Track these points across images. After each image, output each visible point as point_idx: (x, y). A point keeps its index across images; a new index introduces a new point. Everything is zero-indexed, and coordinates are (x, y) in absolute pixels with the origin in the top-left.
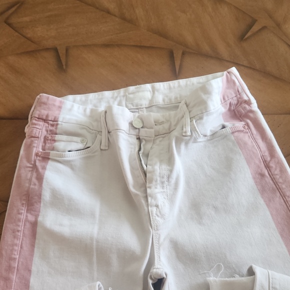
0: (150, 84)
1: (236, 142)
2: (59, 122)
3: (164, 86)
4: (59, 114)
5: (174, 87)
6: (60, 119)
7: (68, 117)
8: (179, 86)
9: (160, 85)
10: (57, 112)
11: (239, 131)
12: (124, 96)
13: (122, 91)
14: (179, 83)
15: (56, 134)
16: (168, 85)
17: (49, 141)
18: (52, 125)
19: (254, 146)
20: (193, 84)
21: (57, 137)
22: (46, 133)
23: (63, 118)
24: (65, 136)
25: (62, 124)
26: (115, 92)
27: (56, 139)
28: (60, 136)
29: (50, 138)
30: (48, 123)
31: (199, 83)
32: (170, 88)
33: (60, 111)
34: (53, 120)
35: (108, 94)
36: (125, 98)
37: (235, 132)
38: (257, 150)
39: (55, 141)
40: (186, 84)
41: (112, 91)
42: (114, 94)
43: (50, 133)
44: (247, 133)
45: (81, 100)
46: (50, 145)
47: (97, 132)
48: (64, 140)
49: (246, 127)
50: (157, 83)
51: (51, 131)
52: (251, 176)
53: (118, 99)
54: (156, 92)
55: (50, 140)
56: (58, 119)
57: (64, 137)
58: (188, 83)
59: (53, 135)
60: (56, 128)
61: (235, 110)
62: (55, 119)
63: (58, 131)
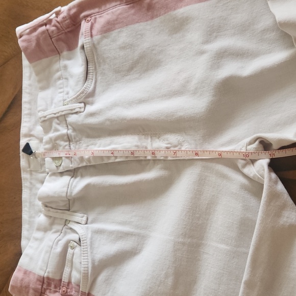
0: (21, 138)
1: (105, 34)
2: (46, 275)
3: (26, 122)
4: (34, 274)
5: (30, 109)
6: (42, 273)
7: (40, 263)
8: (29, 103)
9: (24, 126)
10: (32, 277)
11: (91, 28)
12: (31, 174)
13: (24, 175)
14: (25, 102)
15: (61, 280)
16: (25, 116)
17: (69, 290)
18: (49, 285)
19: (112, 13)
20: (30, 85)
21: (65, 279)
22: (57, 293)
23: (41, 269)
24: (65, 268)
25: (48, 272)
26: (25, 184)
27: (67, 281)
28: (64, 276)
29: (64, 289)
30: (45, 290)
31: (30, 77)
32: (30, 114)
33: (30, 272)
34: (41, 284)
35: (25, 195)
36: (33, 173)
37: (91, 32)
38: (119, 9)
39: (69, 283)
40: (29, 93)
41: (23, 188)
42: (27, 187)
43: (58, 288)
44: (96, 18)
45: (28, 230)
46: (74, 289)
47: (66, 227)
48: (69, 270)
49: (89, 19)
50: (21, 129)
51: (55, 287)
52: (149, 22)
53: (33, 181)
54: (32, 133)
55: (67, 288)
56: (41, 276)
57: (67, 270)
58: (27, 91)
59: (62, 285)
60: (53, 280)
61: (66, 31)
62: (40, 281)
63: (58, 278)
